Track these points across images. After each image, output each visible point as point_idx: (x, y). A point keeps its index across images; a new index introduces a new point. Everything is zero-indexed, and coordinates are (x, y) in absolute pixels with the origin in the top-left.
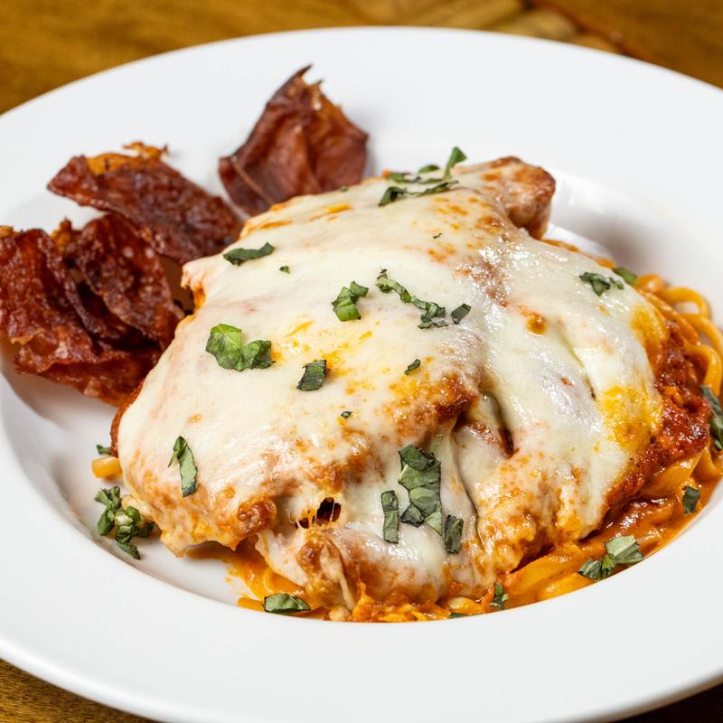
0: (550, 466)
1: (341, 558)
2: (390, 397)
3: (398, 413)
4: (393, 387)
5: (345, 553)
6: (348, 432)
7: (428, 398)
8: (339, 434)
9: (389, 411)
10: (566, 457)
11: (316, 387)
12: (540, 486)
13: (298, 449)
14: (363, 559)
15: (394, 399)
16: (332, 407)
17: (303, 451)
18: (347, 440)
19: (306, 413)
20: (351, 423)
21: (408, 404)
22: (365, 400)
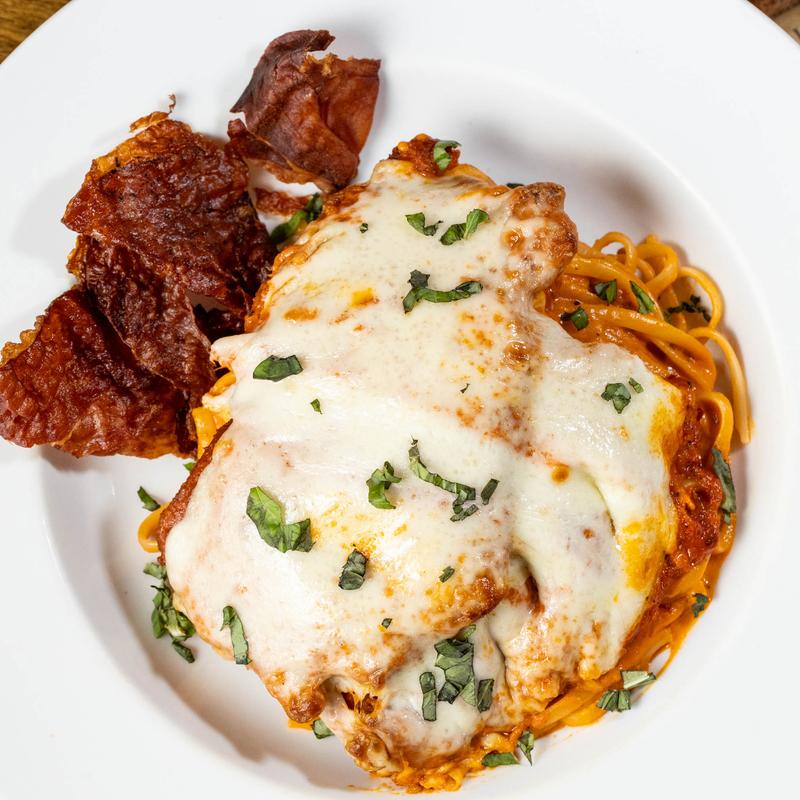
0: (573, 628)
1: (386, 749)
2: (427, 603)
3: (435, 619)
4: (429, 593)
5: (390, 744)
6: (388, 637)
7: (462, 605)
8: (380, 640)
9: (425, 617)
10: (587, 615)
11: (356, 585)
12: (564, 649)
13: (343, 652)
14: (406, 744)
15: (430, 606)
16: (372, 611)
17: (348, 654)
18: (388, 645)
19: (349, 617)
20: (392, 628)
21: (443, 611)
22: (403, 606)
